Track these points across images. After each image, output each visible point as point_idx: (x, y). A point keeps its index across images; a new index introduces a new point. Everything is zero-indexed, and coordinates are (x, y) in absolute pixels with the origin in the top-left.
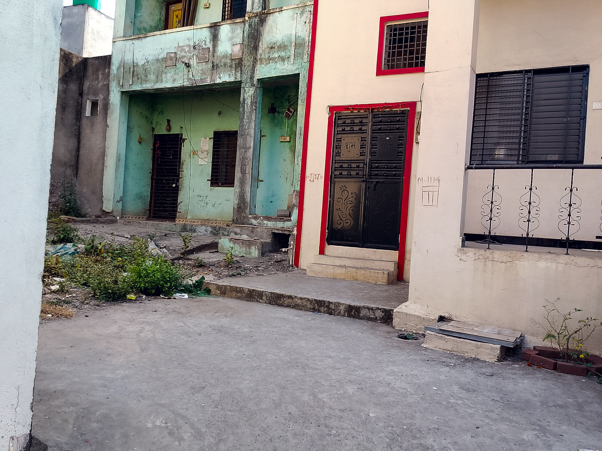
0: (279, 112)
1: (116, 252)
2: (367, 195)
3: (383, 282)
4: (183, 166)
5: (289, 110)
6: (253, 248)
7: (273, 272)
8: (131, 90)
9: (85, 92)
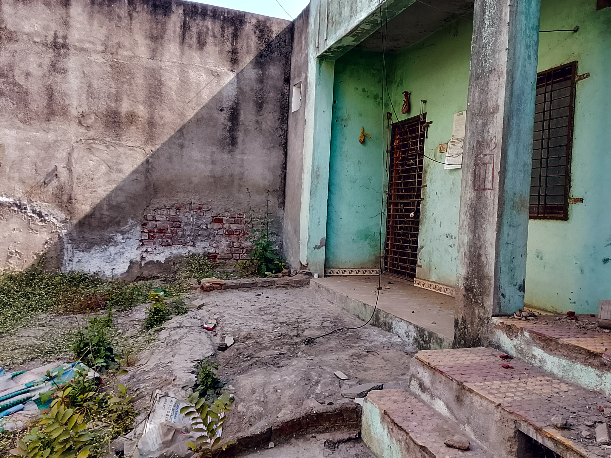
4: (425, 176)
8: (326, 49)
9: (292, 76)
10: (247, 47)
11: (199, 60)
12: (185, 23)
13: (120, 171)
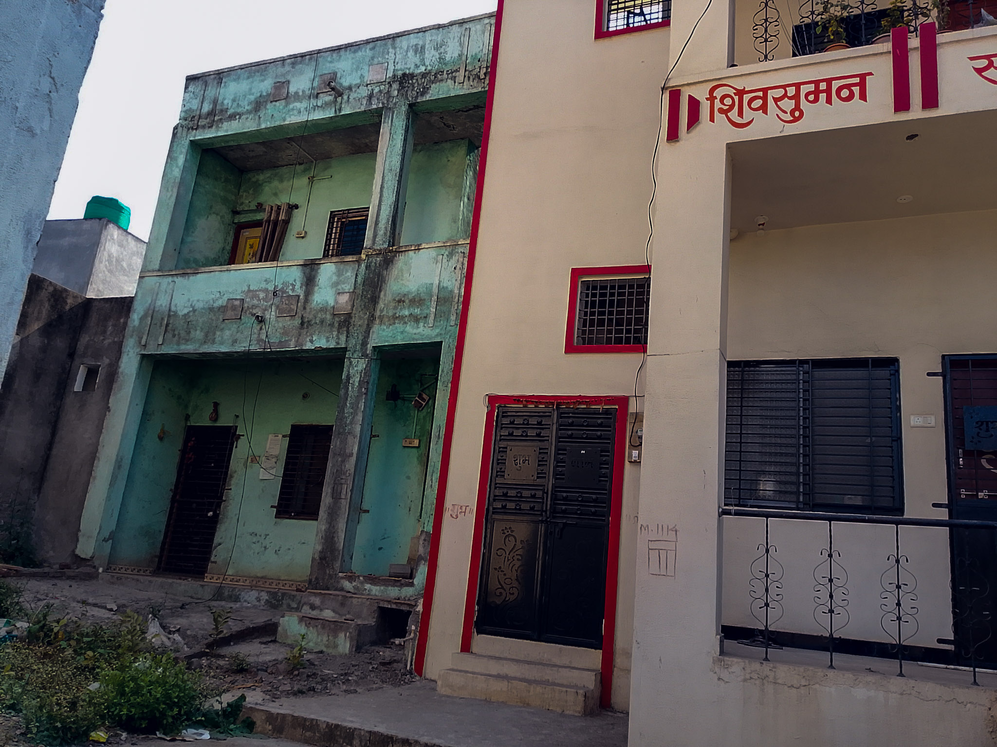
0: (404, 399)
1: (85, 639)
2: (548, 545)
3: (576, 712)
4: (230, 480)
5: (420, 396)
6: (342, 635)
7: (374, 686)
8: (159, 353)
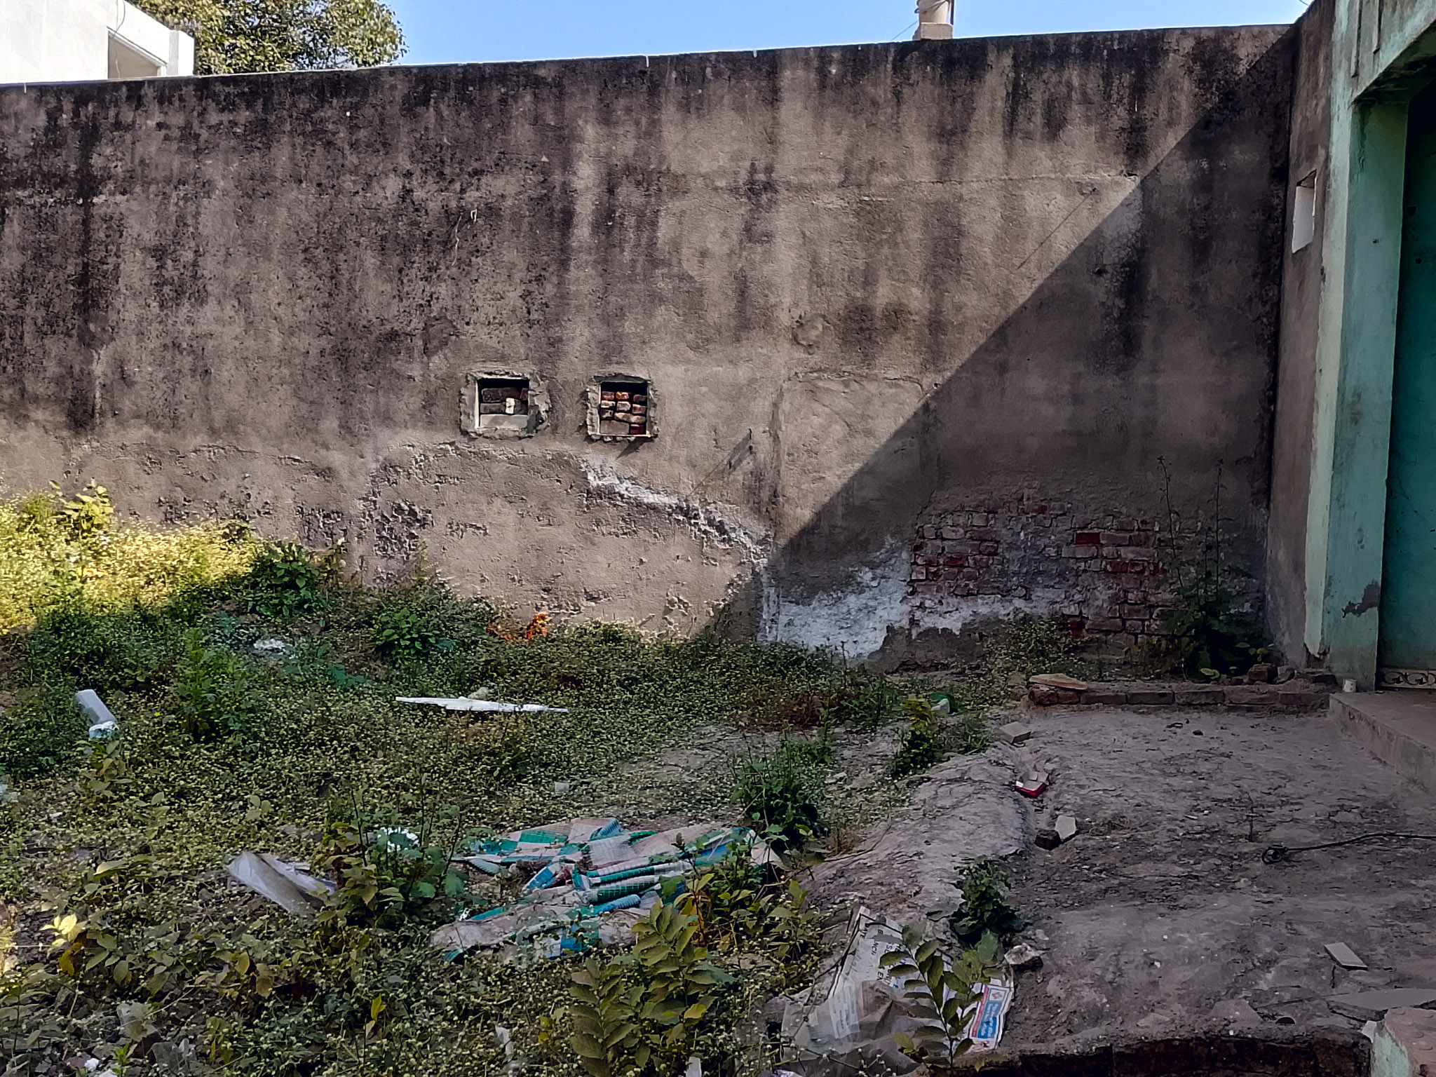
8: (1376, 76)
9: (1293, 161)
10: (1170, 110)
11: (1049, 164)
12: (1016, 85)
13: (869, 433)
